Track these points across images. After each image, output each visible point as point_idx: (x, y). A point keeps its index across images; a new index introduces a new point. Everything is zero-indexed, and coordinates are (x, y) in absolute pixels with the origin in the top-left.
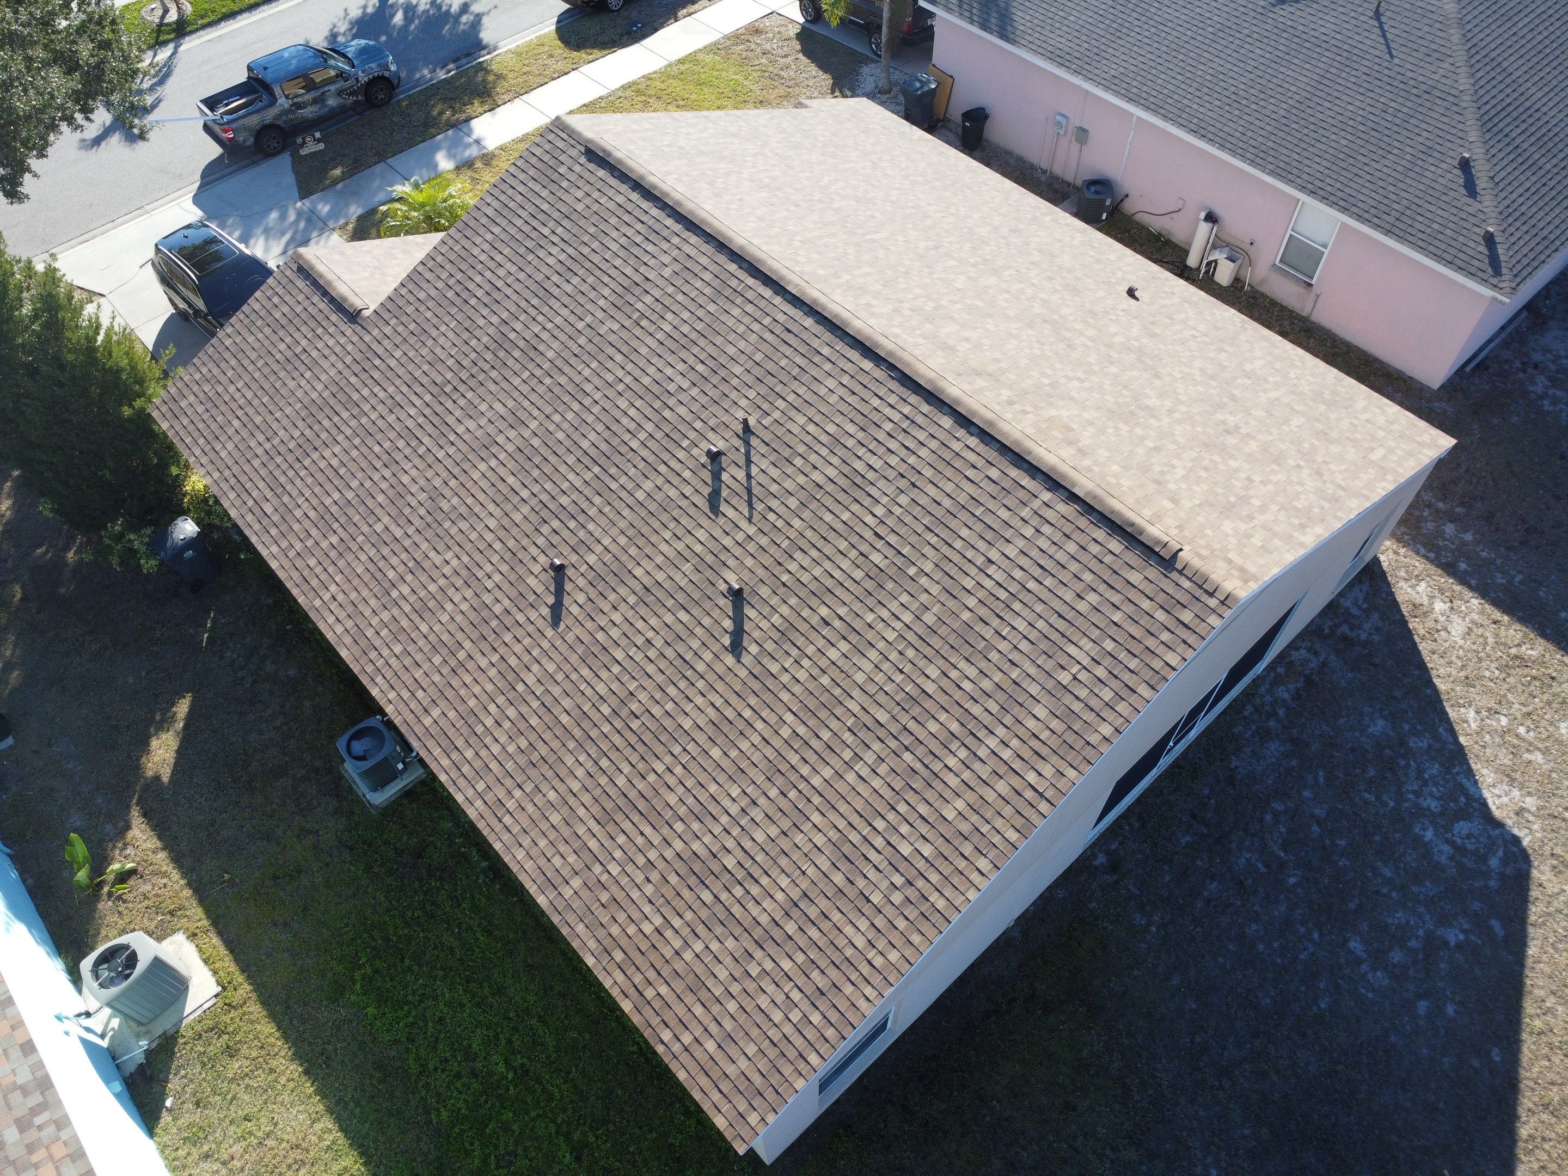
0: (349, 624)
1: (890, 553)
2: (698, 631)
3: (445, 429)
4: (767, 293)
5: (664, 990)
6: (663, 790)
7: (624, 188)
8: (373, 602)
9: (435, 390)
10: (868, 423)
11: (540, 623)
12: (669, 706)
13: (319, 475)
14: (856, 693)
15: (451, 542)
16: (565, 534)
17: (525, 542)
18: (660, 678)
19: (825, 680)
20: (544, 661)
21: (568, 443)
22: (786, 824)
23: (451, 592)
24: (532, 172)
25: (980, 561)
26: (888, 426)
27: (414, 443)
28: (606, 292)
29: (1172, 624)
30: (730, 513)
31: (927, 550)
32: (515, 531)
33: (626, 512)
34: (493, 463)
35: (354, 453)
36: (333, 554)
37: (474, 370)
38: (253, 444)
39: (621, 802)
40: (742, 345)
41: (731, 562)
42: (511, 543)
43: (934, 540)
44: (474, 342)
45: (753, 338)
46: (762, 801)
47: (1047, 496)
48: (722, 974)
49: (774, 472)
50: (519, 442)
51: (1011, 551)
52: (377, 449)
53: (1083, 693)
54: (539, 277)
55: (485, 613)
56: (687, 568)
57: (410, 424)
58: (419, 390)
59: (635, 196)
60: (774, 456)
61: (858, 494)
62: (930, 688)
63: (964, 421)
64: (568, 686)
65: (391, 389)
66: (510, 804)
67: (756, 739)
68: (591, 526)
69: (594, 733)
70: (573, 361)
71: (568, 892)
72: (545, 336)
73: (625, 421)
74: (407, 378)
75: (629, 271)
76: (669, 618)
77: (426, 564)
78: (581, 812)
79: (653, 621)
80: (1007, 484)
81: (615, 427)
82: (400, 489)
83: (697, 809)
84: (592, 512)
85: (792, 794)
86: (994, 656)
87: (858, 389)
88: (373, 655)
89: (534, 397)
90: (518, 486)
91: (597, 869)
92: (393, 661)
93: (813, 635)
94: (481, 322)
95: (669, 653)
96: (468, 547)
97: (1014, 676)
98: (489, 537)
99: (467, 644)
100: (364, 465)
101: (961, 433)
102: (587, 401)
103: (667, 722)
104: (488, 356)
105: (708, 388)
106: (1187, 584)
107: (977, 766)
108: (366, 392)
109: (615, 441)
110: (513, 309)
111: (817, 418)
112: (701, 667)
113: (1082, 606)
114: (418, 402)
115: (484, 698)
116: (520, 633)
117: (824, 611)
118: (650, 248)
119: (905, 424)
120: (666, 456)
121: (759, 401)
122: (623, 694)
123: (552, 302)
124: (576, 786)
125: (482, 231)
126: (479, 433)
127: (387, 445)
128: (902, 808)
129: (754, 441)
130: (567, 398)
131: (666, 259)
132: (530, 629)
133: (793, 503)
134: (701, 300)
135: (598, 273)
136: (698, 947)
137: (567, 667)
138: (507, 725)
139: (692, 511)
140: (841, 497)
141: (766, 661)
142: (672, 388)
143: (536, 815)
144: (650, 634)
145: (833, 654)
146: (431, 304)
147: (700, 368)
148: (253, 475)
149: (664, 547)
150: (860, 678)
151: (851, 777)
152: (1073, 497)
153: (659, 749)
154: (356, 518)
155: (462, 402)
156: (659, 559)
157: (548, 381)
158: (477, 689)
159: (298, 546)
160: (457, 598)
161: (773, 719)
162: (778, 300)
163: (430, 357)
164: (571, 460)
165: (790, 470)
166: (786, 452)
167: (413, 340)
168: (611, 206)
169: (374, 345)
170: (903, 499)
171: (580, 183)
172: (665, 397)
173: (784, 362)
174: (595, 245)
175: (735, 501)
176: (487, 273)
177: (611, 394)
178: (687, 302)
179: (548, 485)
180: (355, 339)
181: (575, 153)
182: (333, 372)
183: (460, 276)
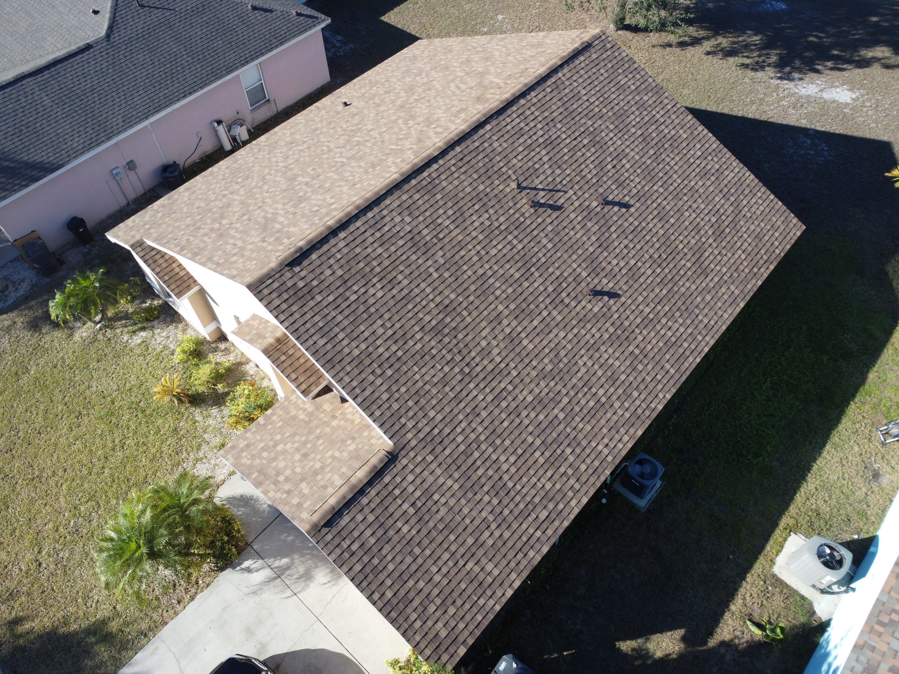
0: (622, 431)
1: (583, 136)
2: (619, 222)
3: (497, 371)
4: (435, 166)
5: (763, 252)
6: (690, 246)
7: (333, 241)
8: (608, 415)
9: (467, 380)
10: (520, 133)
11: (618, 304)
12: (655, 239)
13: (521, 472)
14: (643, 160)
15: (573, 362)
16: (569, 289)
17: (573, 313)
18: (642, 243)
19: (639, 171)
20: (637, 303)
21: (515, 286)
22: (696, 195)
23: (602, 361)
24: (294, 308)
25: (587, 104)
26: (522, 125)
27: (504, 394)
28: (414, 257)
29: (612, 51)
30: (562, 201)
31: (582, 122)
32: (566, 320)
33: (559, 254)
34: (523, 335)
35: (507, 442)
36: (578, 451)
37: (455, 350)
38: (490, 542)
39: (697, 265)
40: (466, 183)
41: (587, 203)
42: (574, 322)
43: (578, 118)
44: (434, 352)
45: (463, 177)
46: (689, 203)
47: (560, 75)
48: (753, 227)
49: (542, 177)
50: (511, 317)
51: (583, 92)
52: (506, 424)
54: (392, 303)
55: (614, 338)
56: (589, 225)
57: (490, 398)
58: (464, 393)
59: (342, 235)
60: (533, 177)
61: (555, 143)
62: (639, 132)
63: (523, 95)
64: (650, 289)
65: (461, 417)
66: (706, 321)
67: (665, 203)
68: (566, 274)
69: (670, 277)
70: (460, 281)
72: (438, 299)
73: (505, 251)
74: (453, 404)
75: (401, 243)
76: (614, 236)
77: (586, 378)
78: (704, 284)
79: (616, 244)
80: (554, 86)
81: (508, 257)
82: (535, 402)
83: (696, 231)
84: (558, 273)
85: (685, 191)
86: (626, 108)
87: (500, 134)
88: (640, 411)
89: (482, 307)
90: (540, 318)
91: (725, 278)
92: (642, 397)
93: (620, 173)
94: (418, 346)
95: (630, 237)
96: (576, 350)
97: (633, 103)
98: (570, 336)
99: (631, 348)
100: (517, 433)
101: (529, 97)
102: (490, 273)
103: (662, 240)
104: (447, 340)
105: (490, 204)
106: (597, 42)
107: (667, 123)
108: (460, 439)
109: (517, 257)
110: (413, 322)
111: (515, 154)
112: (636, 223)
113: (606, 75)
114: (475, 393)
115: (658, 337)
116: (624, 316)
117: (609, 167)
118: (386, 228)
119: (522, 118)
120: (529, 230)
121: (502, 179)
122: (651, 261)
123: (413, 294)
124: (694, 287)
125: (338, 348)
126: (502, 345)
127: (503, 416)
128: (685, 152)
129: (524, 184)
130: (486, 286)
131: (398, 219)
132: (621, 310)
133: (558, 172)
134: (432, 202)
135: (398, 262)
136: (745, 236)
137: (640, 290)
138: (670, 324)
139: (560, 219)
140: (556, 150)
141: (632, 194)
142: (487, 223)
143: (708, 308)
144: (622, 246)
145: (628, 166)
146: (394, 388)
147: (476, 207)
148: (516, 536)
149: (578, 236)
150: (637, 157)
151: (676, 168)
152: (561, 66)
153: (673, 246)
154: (554, 435)
155: (478, 359)
156: (585, 238)
157: (471, 298)
158: (654, 341)
159: (572, 481)
160: (606, 356)
161: (656, 195)
162: (441, 162)
163: (440, 386)
164: (526, 284)
165: (541, 171)
166: (532, 171)
167: (423, 401)
168: (345, 251)
169: (421, 436)
170: (559, 126)
171: (318, 271)
172: (493, 228)
173: (481, 164)
174: (375, 263)
175: (556, 198)
176: (378, 343)
177: (486, 258)
178: (432, 210)
179: (541, 299)
180: (412, 454)
181: (289, 275)
182: (439, 471)
183: (375, 365)
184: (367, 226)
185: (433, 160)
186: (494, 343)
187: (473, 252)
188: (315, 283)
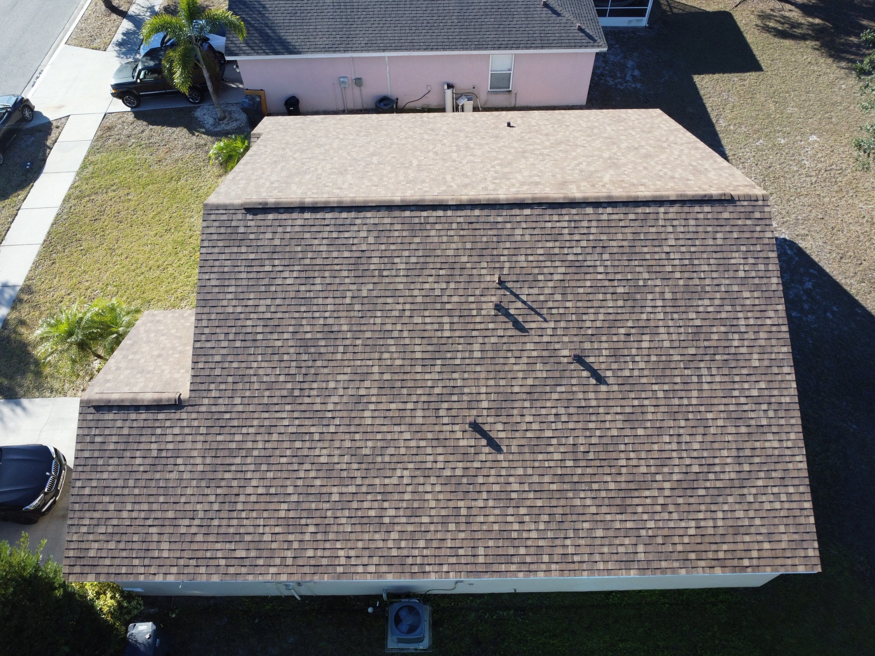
0: (375, 560)
1: (624, 283)
2: (575, 389)
3: (320, 415)
4: (440, 213)
5: (725, 547)
6: (635, 470)
7: (295, 215)
8: (377, 536)
9: (289, 400)
10: (556, 237)
11: (490, 457)
12: (598, 433)
13: (257, 506)
14: (672, 352)
15: (392, 466)
16: (456, 405)
17: (437, 428)
18: (580, 425)
19: (654, 358)
20: (512, 472)
21: (407, 362)
22: (701, 430)
23: (421, 489)
24: (221, 244)
25: (664, 256)
26: (566, 231)
27: (307, 437)
28: (345, 274)
29: (756, 222)
30: (533, 325)
31: (638, 269)
32: (424, 428)
33: (478, 368)
34: (372, 407)
35: (270, 475)
36: (319, 537)
37: (304, 371)
38: (183, 530)
39: (622, 494)
40: (454, 246)
41: (557, 346)
42: (430, 436)
43: (636, 263)
44: (286, 357)
45: (456, 239)
46: (682, 431)
47: (662, 210)
48: (741, 514)
49: (535, 291)
50: (376, 384)
51: (673, 242)
52: (284, 460)
53: (753, 274)
54: (292, 295)
55: (453, 481)
56: (539, 366)
57: (291, 429)
58: (277, 408)
59: (307, 215)
60: (526, 285)
61: (584, 270)
62: (698, 323)
63: (597, 204)
64: (540, 471)
65: (255, 423)
66: (571, 550)
67: (651, 409)
68: (466, 390)
69: (576, 479)
70: (363, 321)
71: (641, 557)
72: (330, 321)
73: (428, 327)
74: (260, 408)
75: (346, 254)
76: (555, 396)
77: (390, 489)
78: (608, 518)
79: (549, 404)
80: (642, 217)
81: (426, 334)
82: (325, 467)
83: (658, 462)
84: (459, 383)
85: (691, 416)
86: (708, 289)
87: (534, 225)
88: (410, 561)
89: (359, 356)
90: (401, 406)
91: (643, 533)
92: (425, 552)
93: (629, 345)
94: (279, 343)
95: (572, 410)
96: (406, 459)
97: (723, 289)
98: (413, 443)
99: (461, 504)
100: (285, 475)
101: (601, 210)
102: (396, 334)
103: (605, 441)
104: (305, 357)
105: (457, 279)
106: (746, 203)
107: (746, 336)
108: (238, 438)
109: (435, 341)
110: (293, 322)
111: (529, 252)
112: (594, 403)
113: (719, 242)
114: (284, 415)
115: (500, 519)
116: (485, 472)
117: (622, 331)
118: (347, 235)
119: (573, 224)
120: (471, 326)
121: (492, 265)
122: (570, 449)
123: (315, 301)
124: (593, 510)
125: (221, 296)
126: (345, 400)
127: (288, 452)
128: (737, 379)
129: (509, 285)
130: (381, 342)
131: (363, 234)
132: (488, 465)
133: (558, 297)
134: (407, 240)
135: (328, 268)
136: (720, 515)
137: (528, 464)
138: (527, 519)
139: (513, 340)
140: (577, 277)
141: (619, 373)
142: (437, 292)
143: (589, 541)
144: (554, 411)
145: (645, 345)
146: (229, 358)
147: (442, 272)
148: (205, 546)
149: (516, 368)
150: (667, 344)
151: (706, 386)
152: (672, 203)
153: (614, 455)
154: (313, 506)
155: (314, 393)
156: (520, 375)
157: (359, 342)
158: (491, 519)
159: (289, 554)
160: (429, 488)
161: (650, 394)
162: (449, 213)
163: (264, 386)
164: (419, 369)
165: (541, 284)
166: (531, 278)
167: (240, 386)
168: (297, 229)
169: (214, 409)
170: (606, 257)
171: (262, 230)
172: (438, 300)
173: (485, 239)
174: (310, 255)
175: (529, 318)
176: (252, 316)
177: (406, 320)
178: (400, 247)
179: (419, 391)
180: (194, 416)
181: (240, 217)
182: (199, 446)
183: (234, 330)
184: (333, 222)
185: (445, 207)
186: (341, 392)
187: (400, 307)
188: (252, 236)
